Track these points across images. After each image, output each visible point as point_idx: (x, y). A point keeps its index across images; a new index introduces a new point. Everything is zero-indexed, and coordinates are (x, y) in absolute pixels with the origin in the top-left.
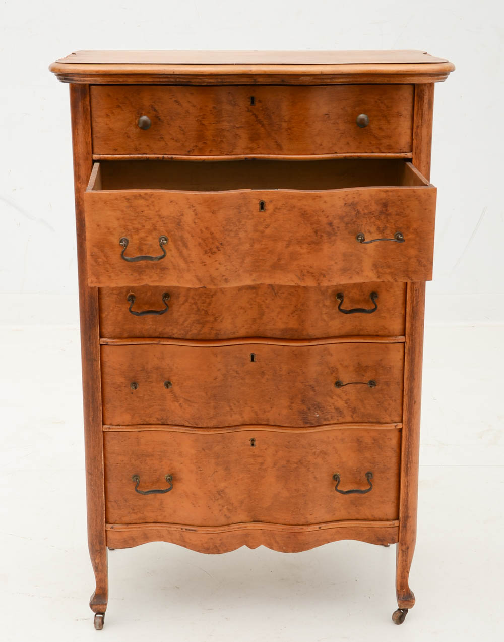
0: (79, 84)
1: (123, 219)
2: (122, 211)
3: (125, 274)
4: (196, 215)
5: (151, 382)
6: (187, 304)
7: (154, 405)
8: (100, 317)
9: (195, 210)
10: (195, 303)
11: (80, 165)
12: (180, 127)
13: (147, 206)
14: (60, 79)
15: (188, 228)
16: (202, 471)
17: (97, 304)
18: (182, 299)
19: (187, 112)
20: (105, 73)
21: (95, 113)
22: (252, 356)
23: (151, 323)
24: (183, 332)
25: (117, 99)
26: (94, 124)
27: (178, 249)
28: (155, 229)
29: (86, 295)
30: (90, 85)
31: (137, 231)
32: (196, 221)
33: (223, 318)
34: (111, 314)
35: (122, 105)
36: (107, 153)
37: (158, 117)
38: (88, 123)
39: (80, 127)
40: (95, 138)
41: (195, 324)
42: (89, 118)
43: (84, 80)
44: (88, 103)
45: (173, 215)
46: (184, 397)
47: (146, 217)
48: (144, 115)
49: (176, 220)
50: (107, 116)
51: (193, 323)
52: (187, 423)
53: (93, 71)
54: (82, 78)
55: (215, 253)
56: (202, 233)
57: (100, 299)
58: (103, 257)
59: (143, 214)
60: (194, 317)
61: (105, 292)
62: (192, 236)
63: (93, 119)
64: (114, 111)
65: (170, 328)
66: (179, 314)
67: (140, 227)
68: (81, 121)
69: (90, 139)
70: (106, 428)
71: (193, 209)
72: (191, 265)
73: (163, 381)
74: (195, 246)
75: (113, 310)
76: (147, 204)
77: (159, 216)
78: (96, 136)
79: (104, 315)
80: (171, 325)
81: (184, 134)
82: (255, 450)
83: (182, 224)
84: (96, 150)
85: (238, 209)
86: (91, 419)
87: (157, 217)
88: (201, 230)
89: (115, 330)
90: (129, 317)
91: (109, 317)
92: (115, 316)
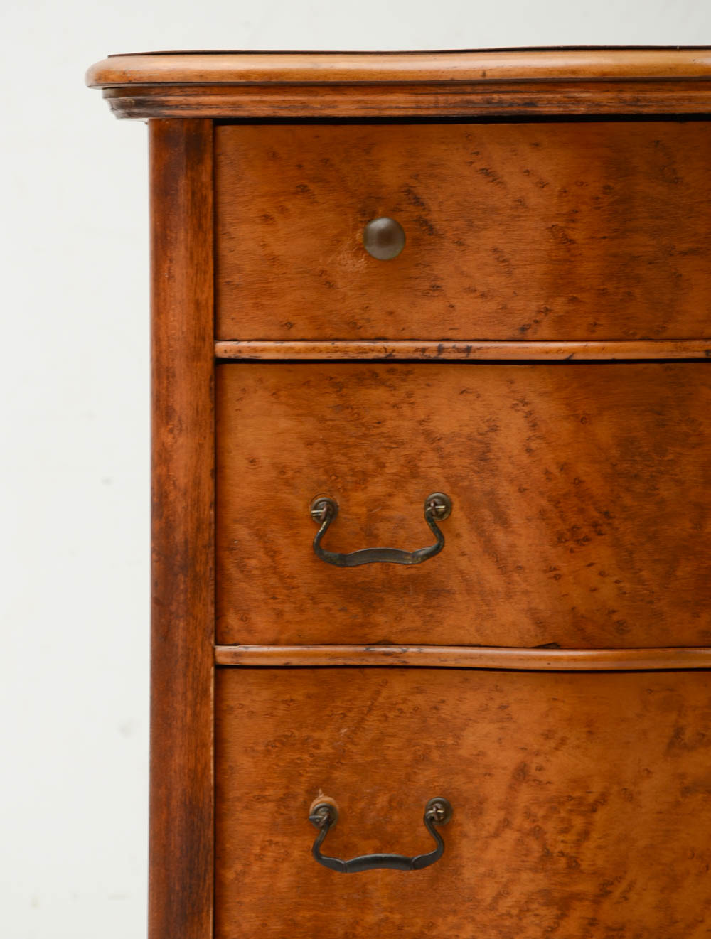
0: (183, 119)
1: (324, 442)
2: (323, 420)
3: (323, 605)
4: (534, 426)
6: (510, 836)
8: (218, 883)
9: (530, 413)
10: (537, 833)
11: (174, 376)
12: (495, 250)
13: (395, 406)
14: (122, 106)
15: (510, 468)
17: (210, 833)
18: (492, 817)
19: (520, 203)
20: (265, 79)
21: (229, 212)
23: (386, 903)
25: (300, 167)
26: (224, 244)
27: (480, 531)
28: (415, 474)
29: (174, 803)
30: (219, 121)
31: (362, 478)
32: (534, 445)
33: (631, 886)
34: (255, 868)
35: (312, 187)
36: (261, 335)
37: (426, 222)
38: (205, 241)
39: (179, 253)
40: (224, 290)
41: (534, 906)
42: (208, 224)
43: (200, 106)
44: (206, 178)
45: (466, 431)
47: (389, 437)
48: (383, 216)
49: (476, 445)
50: (267, 218)
51: (530, 900)
53: (231, 73)
54: (193, 100)
55: (587, 539)
56: (549, 479)
57: (218, 817)
58: (261, 553)
59: (384, 430)
60: (532, 881)
61: (238, 794)
62: (522, 490)
63: (220, 228)
64: (289, 205)
65: (451, 919)
66: (482, 870)
67: (370, 466)
68: (182, 236)
69: (207, 295)
71: (526, 409)
72: (516, 577)
74: (529, 519)
75: (260, 857)
76: (392, 400)
77: (428, 435)
78: (228, 283)
79: (230, 875)
80: (455, 912)
81: (509, 273)
83: (491, 456)
84: (227, 327)
85: (659, 414)
87: (422, 438)
88: (547, 472)
89: (265, 925)
90: (316, 880)
91: (246, 881)
92: (268, 875)
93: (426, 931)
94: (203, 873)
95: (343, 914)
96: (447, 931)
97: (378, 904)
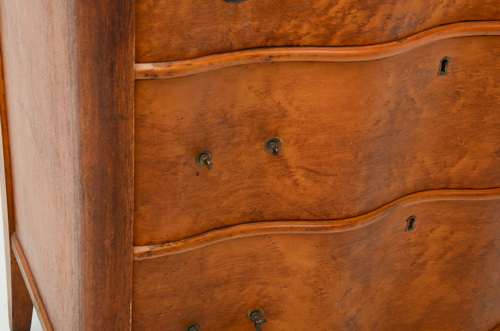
5: (237, 144)
7: (238, 189)
16: (325, 295)
22: (444, 62)
23: (249, 15)
24: (322, 30)
41: (354, 11)
46: (305, 166)
52: (306, 213)
65: (294, 22)
70: (142, 255)
73: (264, 139)
80: (296, 18)
82: (413, 235)
86: (107, 242)
89: (169, 41)
90: (205, 6)
91: (156, 11)
92: (172, 7)
93: (275, 31)
94: (128, 12)
95: (221, 26)
96: (289, 30)
97: (244, 17)
